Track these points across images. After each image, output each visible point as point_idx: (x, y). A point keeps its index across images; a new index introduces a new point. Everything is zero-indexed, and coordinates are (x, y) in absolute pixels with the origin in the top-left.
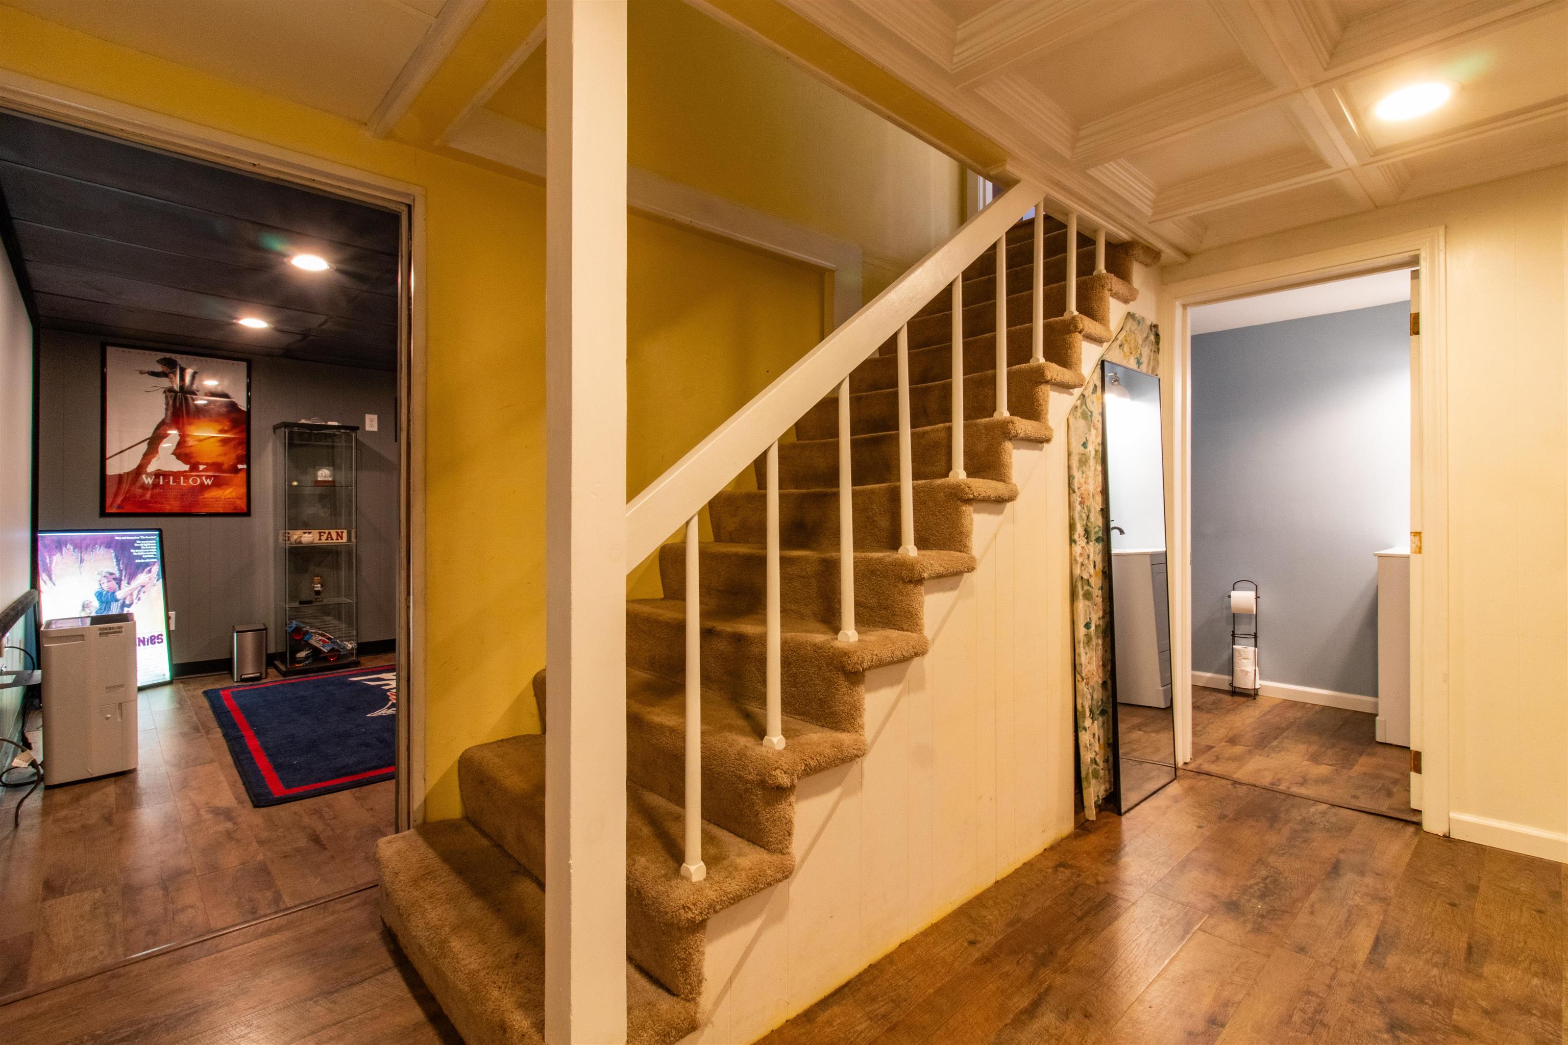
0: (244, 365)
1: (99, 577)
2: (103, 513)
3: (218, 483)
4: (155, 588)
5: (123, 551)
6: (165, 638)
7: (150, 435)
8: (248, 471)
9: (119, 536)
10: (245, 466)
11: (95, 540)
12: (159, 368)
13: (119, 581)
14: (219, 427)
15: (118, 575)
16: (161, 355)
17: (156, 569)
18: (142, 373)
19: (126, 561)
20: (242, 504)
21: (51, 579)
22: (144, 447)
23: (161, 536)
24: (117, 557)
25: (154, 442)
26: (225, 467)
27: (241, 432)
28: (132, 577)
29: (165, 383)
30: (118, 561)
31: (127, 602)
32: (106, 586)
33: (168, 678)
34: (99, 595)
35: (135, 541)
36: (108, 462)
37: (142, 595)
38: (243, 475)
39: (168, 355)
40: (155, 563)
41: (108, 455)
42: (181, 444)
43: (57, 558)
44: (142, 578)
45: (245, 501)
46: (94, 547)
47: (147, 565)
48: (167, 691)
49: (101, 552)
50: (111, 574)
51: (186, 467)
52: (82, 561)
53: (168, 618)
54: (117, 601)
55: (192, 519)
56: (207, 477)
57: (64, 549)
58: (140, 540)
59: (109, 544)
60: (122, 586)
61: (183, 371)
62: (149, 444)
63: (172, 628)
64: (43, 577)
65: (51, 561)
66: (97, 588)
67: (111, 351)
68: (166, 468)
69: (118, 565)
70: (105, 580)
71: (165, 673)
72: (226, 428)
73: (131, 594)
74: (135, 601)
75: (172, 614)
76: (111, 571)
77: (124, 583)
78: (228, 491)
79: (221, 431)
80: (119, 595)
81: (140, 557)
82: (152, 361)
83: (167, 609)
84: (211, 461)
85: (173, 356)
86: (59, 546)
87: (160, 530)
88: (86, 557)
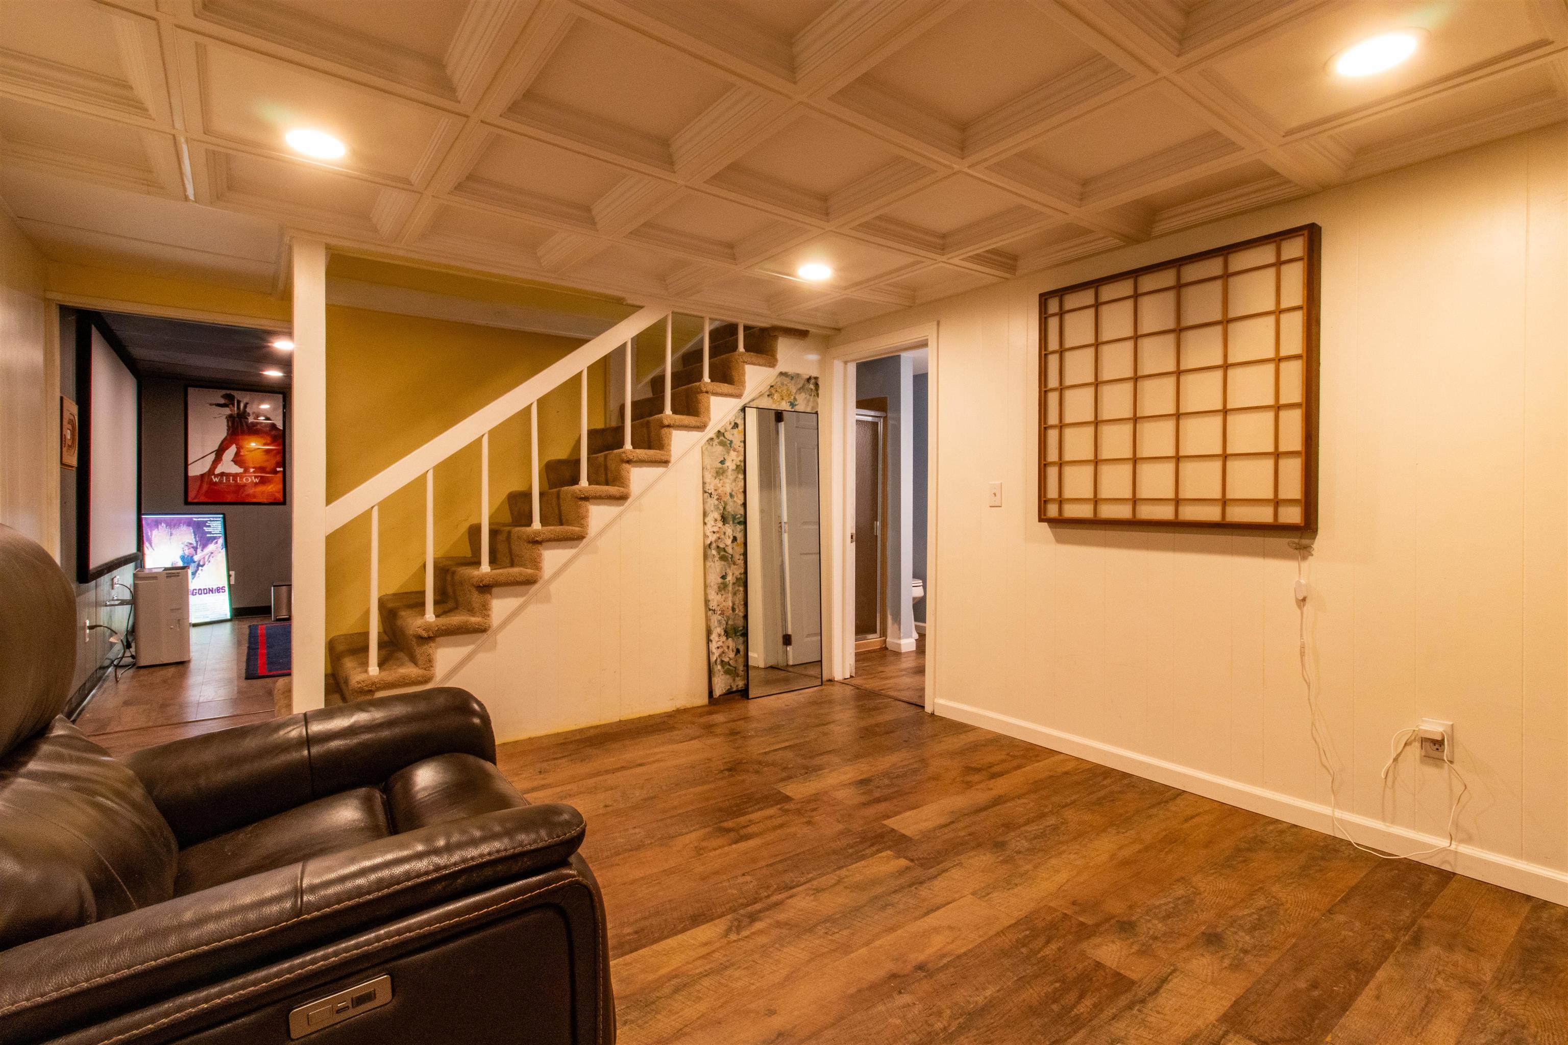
0: (281, 396)
1: (182, 546)
2: (187, 503)
3: (263, 481)
4: (220, 555)
5: (198, 528)
6: (227, 589)
7: (217, 448)
8: (284, 473)
9: (196, 518)
10: (281, 469)
11: (180, 521)
12: (222, 401)
13: (196, 549)
14: (264, 442)
15: (195, 545)
16: (224, 392)
17: (221, 541)
18: (211, 405)
19: (200, 535)
20: (279, 496)
21: (151, 546)
22: (213, 456)
23: (224, 518)
24: (194, 532)
25: (219, 453)
26: (268, 470)
27: (278, 445)
28: (204, 546)
29: (227, 411)
30: (195, 535)
31: (201, 563)
32: (187, 552)
33: (228, 617)
34: (183, 558)
35: (207, 521)
36: (190, 467)
37: (211, 559)
38: (280, 475)
39: (228, 392)
40: (220, 537)
41: (189, 462)
42: (237, 454)
43: (155, 532)
44: (211, 547)
45: (282, 493)
46: (179, 526)
47: (215, 538)
48: (228, 626)
49: (184, 528)
50: (191, 544)
51: (241, 470)
52: (171, 534)
53: (229, 576)
54: (194, 562)
55: (247, 507)
56: (256, 477)
57: (160, 527)
58: (210, 521)
59: (189, 523)
60: (198, 552)
61: (239, 402)
62: (216, 454)
63: (232, 582)
64: (146, 544)
65: (151, 534)
66: (181, 553)
67: (191, 391)
68: (227, 471)
69: (195, 538)
70: (187, 548)
71: (226, 613)
72: (269, 442)
73: (204, 558)
74: (207, 563)
75: (232, 573)
76: (191, 542)
77: (199, 550)
78: (270, 487)
79: (265, 444)
80: (196, 558)
81: (210, 533)
82: (218, 396)
83: (229, 570)
84: (258, 465)
85: (232, 392)
86: (157, 524)
87: (224, 514)
88: (174, 532)
